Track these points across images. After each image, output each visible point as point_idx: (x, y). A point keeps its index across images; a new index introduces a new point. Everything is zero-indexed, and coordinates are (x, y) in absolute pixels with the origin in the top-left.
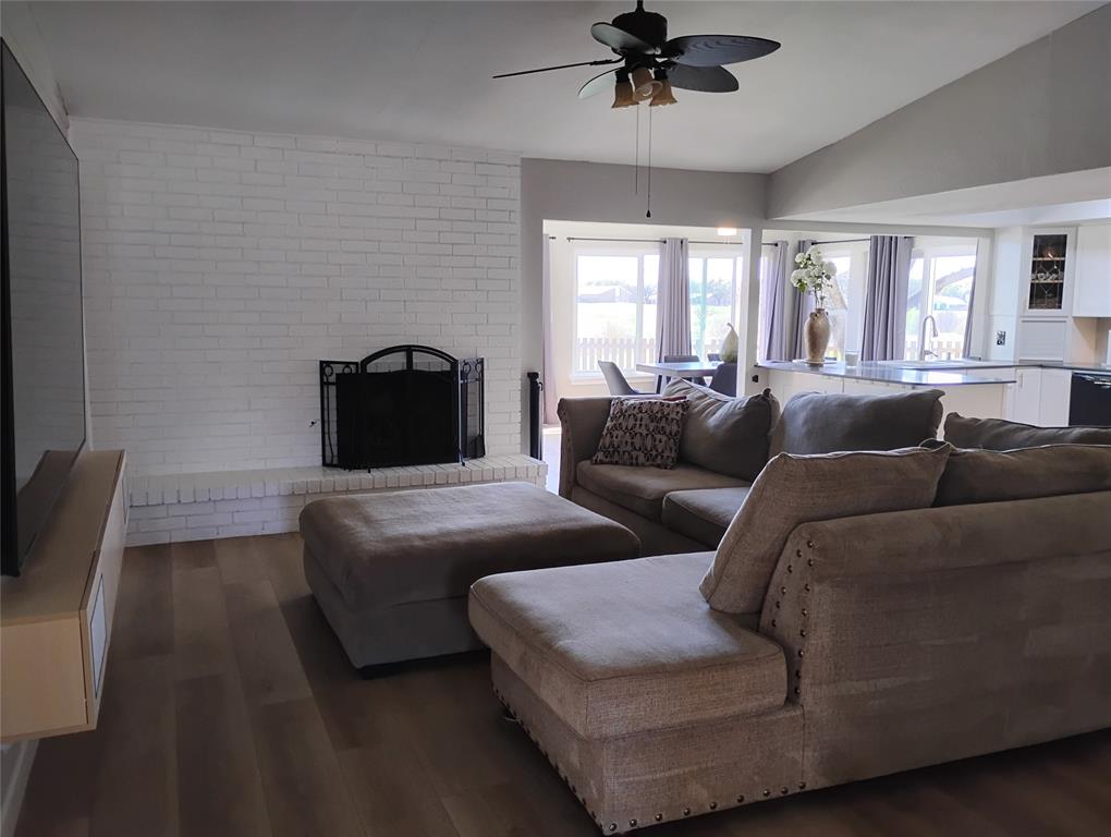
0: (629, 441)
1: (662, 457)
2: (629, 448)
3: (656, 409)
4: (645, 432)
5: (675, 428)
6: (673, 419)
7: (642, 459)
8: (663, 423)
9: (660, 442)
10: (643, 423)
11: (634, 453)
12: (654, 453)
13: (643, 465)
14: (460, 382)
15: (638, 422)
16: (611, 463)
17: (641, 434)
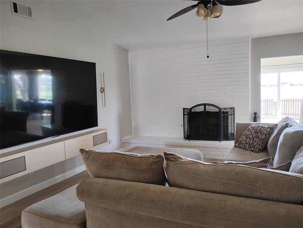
0: (245, 140)
1: (254, 147)
2: (245, 143)
3: (259, 128)
4: (251, 137)
5: (264, 137)
6: (263, 133)
7: (247, 147)
8: (259, 134)
9: (256, 141)
10: (252, 134)
11: (246, 145)
12: (252, 145)
13: (248, 150)
14: (222, 115)
15: (251, 133)
16: (239, 147)
17: (250, 138)
